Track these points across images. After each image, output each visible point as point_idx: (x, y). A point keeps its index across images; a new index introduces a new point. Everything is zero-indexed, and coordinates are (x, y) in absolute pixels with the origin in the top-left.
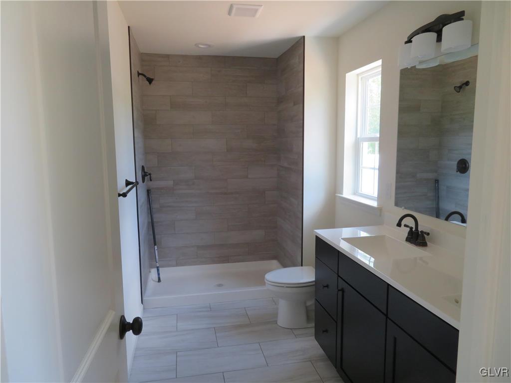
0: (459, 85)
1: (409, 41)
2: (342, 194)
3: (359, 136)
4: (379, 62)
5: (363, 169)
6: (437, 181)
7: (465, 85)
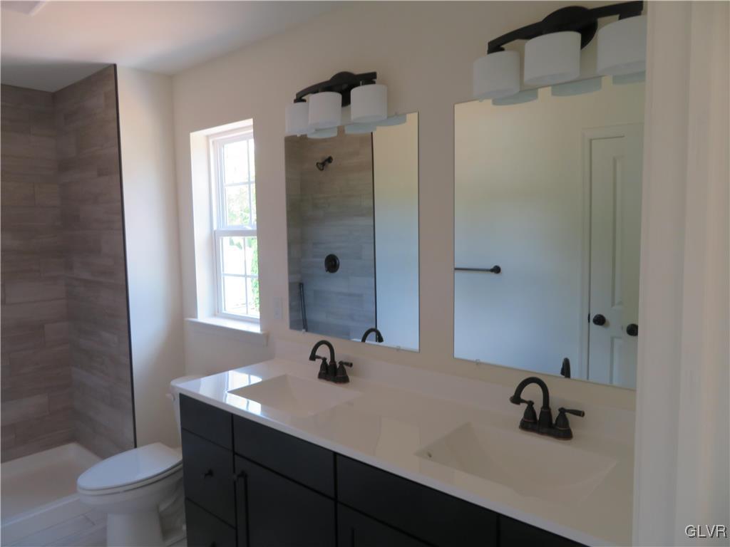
0: (320, 161)
1: (300, 99)
2: (196, 317)
3: (215, 228)
4: (250, 122)
5: (226, 277)
6: (301, 285)
7: (327, 163)
